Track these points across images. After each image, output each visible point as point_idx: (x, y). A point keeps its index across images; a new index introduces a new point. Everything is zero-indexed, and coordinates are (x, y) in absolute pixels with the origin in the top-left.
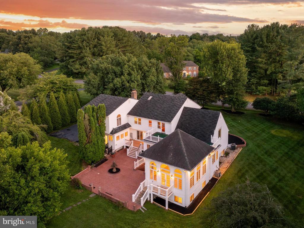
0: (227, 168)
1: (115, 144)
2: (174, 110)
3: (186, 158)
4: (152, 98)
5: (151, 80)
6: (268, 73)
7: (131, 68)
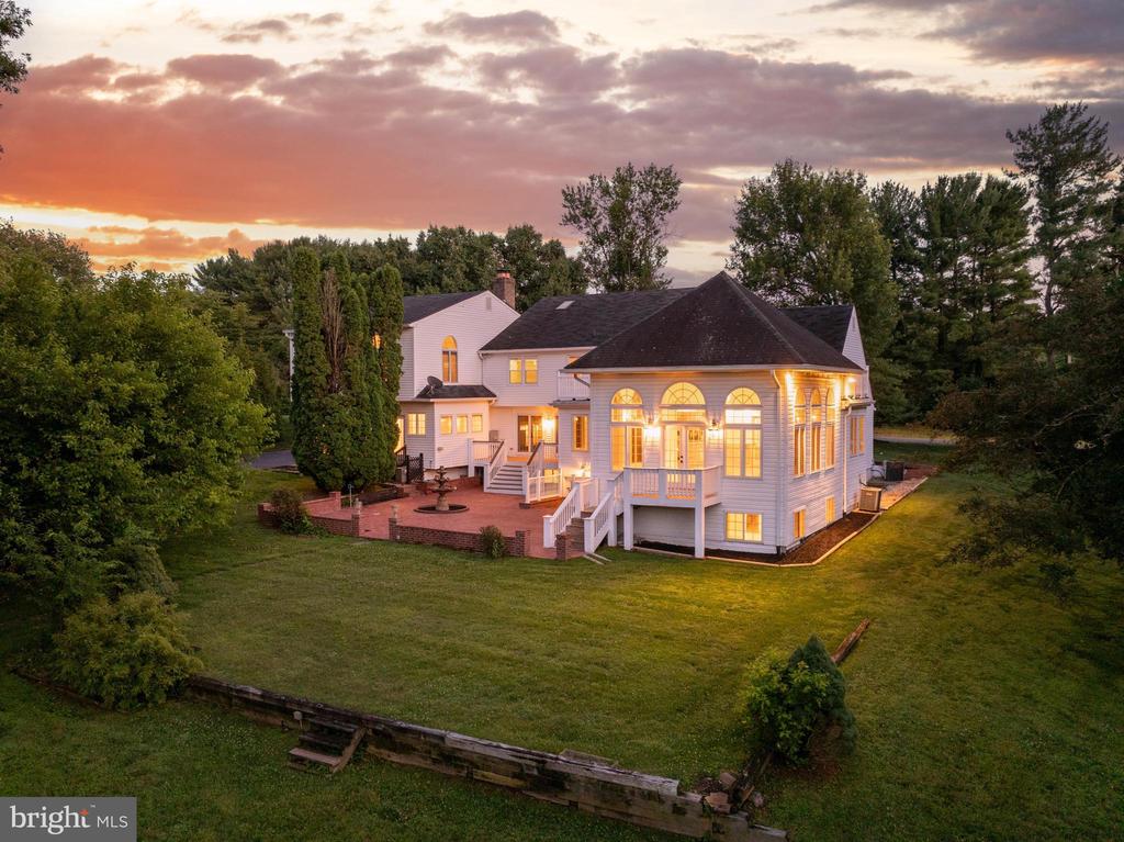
1: (437, 446)
4: (572, 305)
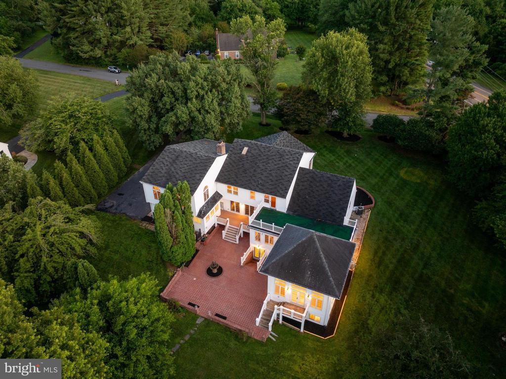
0: (359, 249)
1: (206, 227)
2: (286, 175)
3: (331, 279)
4: (248, 151)
5: (235, 107)
6: (390, 66)
7: (200, 86)
